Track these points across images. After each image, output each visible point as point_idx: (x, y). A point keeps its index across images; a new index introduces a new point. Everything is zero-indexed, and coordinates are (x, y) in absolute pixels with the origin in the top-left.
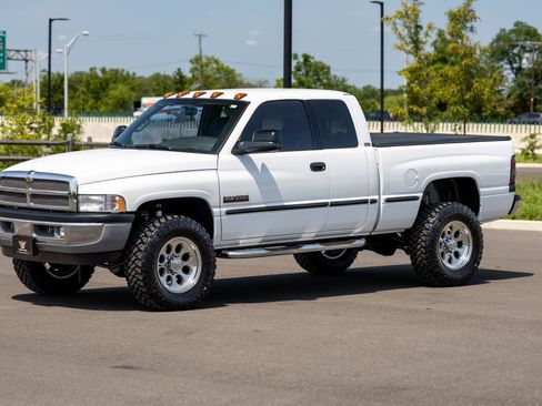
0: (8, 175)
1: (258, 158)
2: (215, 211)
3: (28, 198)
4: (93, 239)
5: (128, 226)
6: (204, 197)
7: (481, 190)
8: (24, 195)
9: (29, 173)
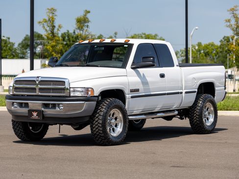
0: (18, 79)
1: (141, 70)
2: (127, 96)
3: (37, 90)
4: (79, 110)
5: (94, 103)
6: (122, 89)
7: (216, 88)
8: (35, 89)
9: (38, 77)
